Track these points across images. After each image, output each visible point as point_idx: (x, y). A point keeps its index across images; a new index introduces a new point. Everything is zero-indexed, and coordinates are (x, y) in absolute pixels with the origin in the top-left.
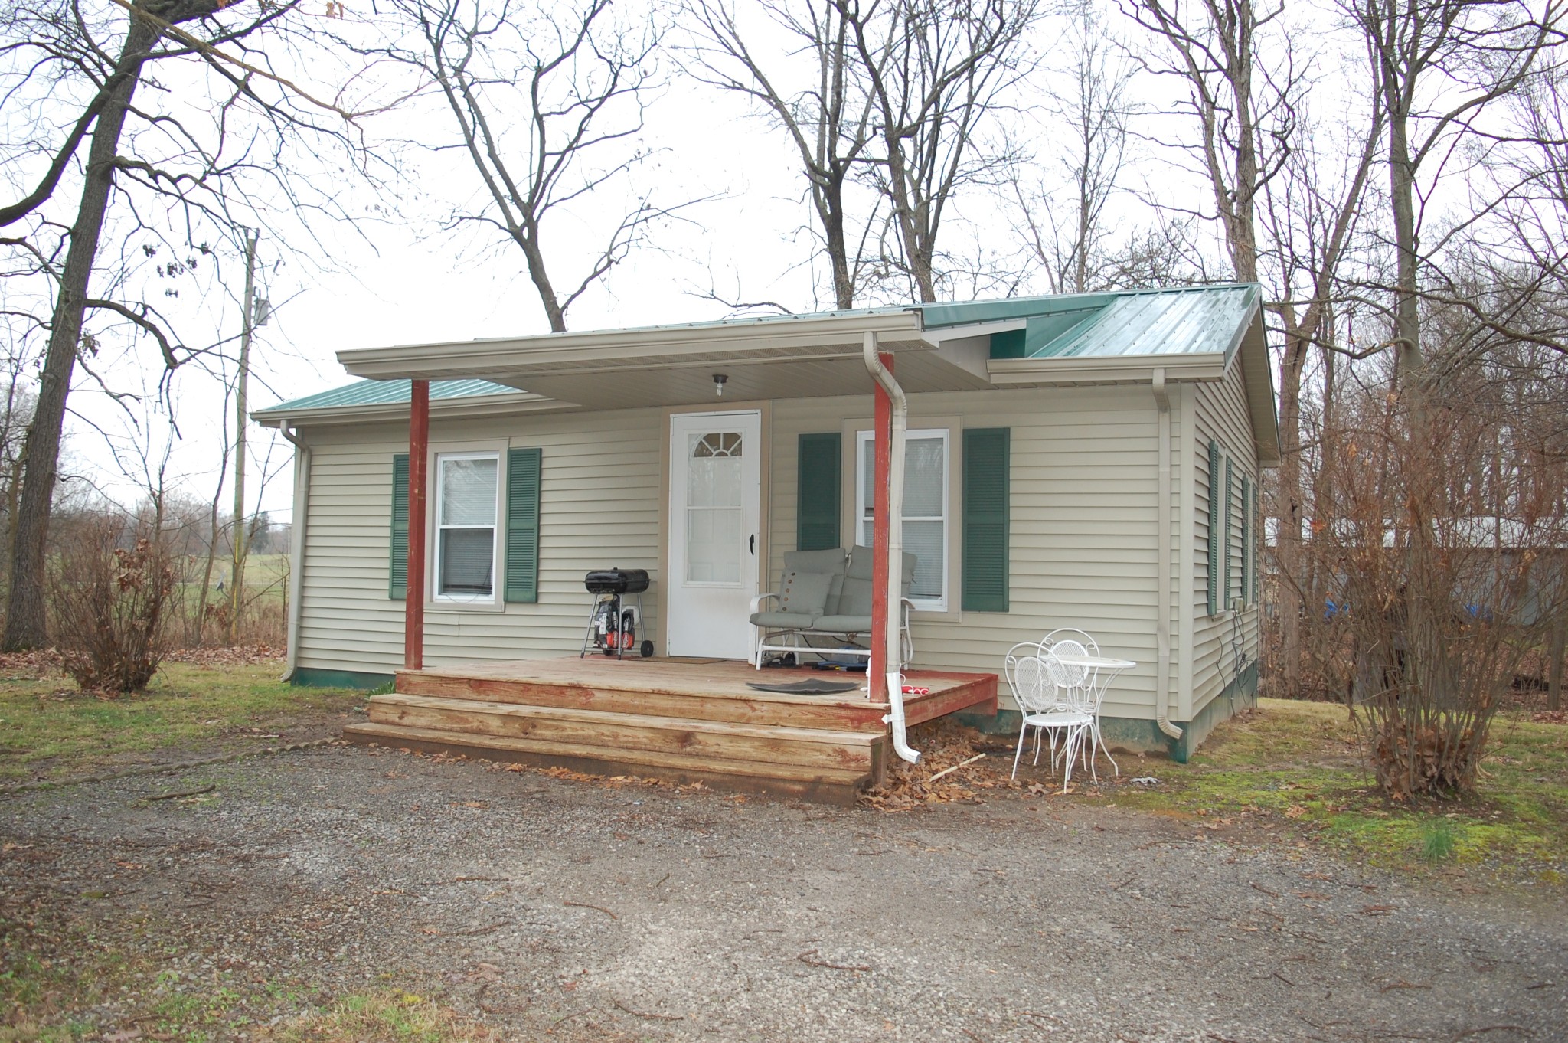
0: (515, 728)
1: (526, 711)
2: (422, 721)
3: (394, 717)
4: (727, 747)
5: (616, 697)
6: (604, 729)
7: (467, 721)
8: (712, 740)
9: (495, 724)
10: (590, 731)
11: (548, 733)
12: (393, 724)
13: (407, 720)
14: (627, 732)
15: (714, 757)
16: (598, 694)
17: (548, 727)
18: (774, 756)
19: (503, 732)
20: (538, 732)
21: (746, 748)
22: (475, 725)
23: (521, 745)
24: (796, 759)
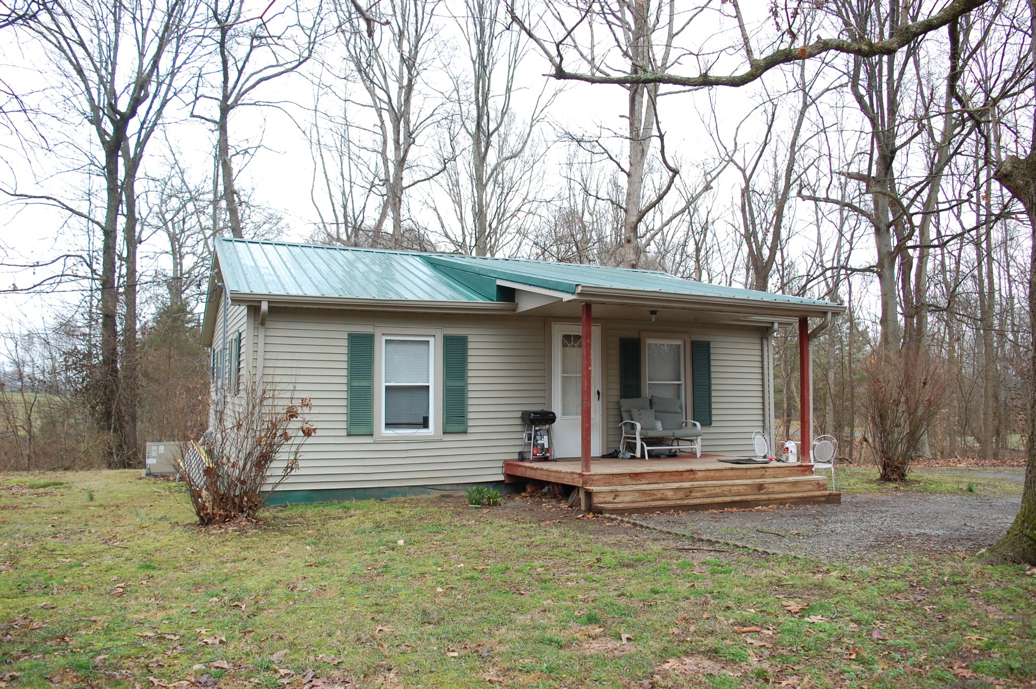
0: (681, 494)
1: (686, 485)
2: (627, 499)
3: (610, 499)
4: (777, 488)
5: (708, 473)
6: (725, 488)
7: (654, 495)
8: (771, 486)
9: (670, 494)
10: (718, 490)
11: (698, 494)
12: (609, 503)
13: (618, 500)
14: (735, 488)
15: (773, 493)
16: (699, 473)
17: (698, 491)
18: (794, 489)
19: (674, 497)
20: (693, 494)
21: (783, 487)
22: (659, 496)
23: (685, 502)
24: (802, 489)
